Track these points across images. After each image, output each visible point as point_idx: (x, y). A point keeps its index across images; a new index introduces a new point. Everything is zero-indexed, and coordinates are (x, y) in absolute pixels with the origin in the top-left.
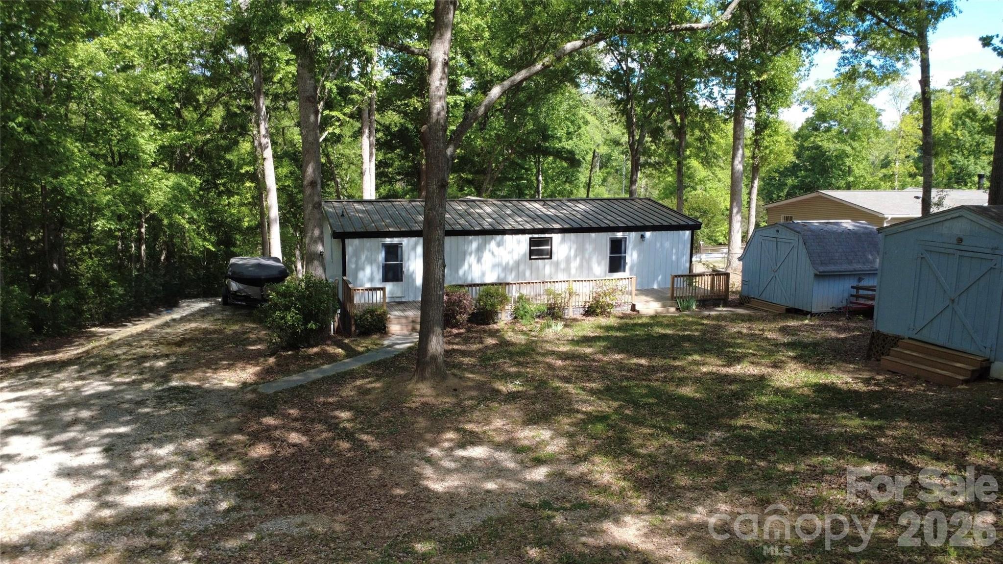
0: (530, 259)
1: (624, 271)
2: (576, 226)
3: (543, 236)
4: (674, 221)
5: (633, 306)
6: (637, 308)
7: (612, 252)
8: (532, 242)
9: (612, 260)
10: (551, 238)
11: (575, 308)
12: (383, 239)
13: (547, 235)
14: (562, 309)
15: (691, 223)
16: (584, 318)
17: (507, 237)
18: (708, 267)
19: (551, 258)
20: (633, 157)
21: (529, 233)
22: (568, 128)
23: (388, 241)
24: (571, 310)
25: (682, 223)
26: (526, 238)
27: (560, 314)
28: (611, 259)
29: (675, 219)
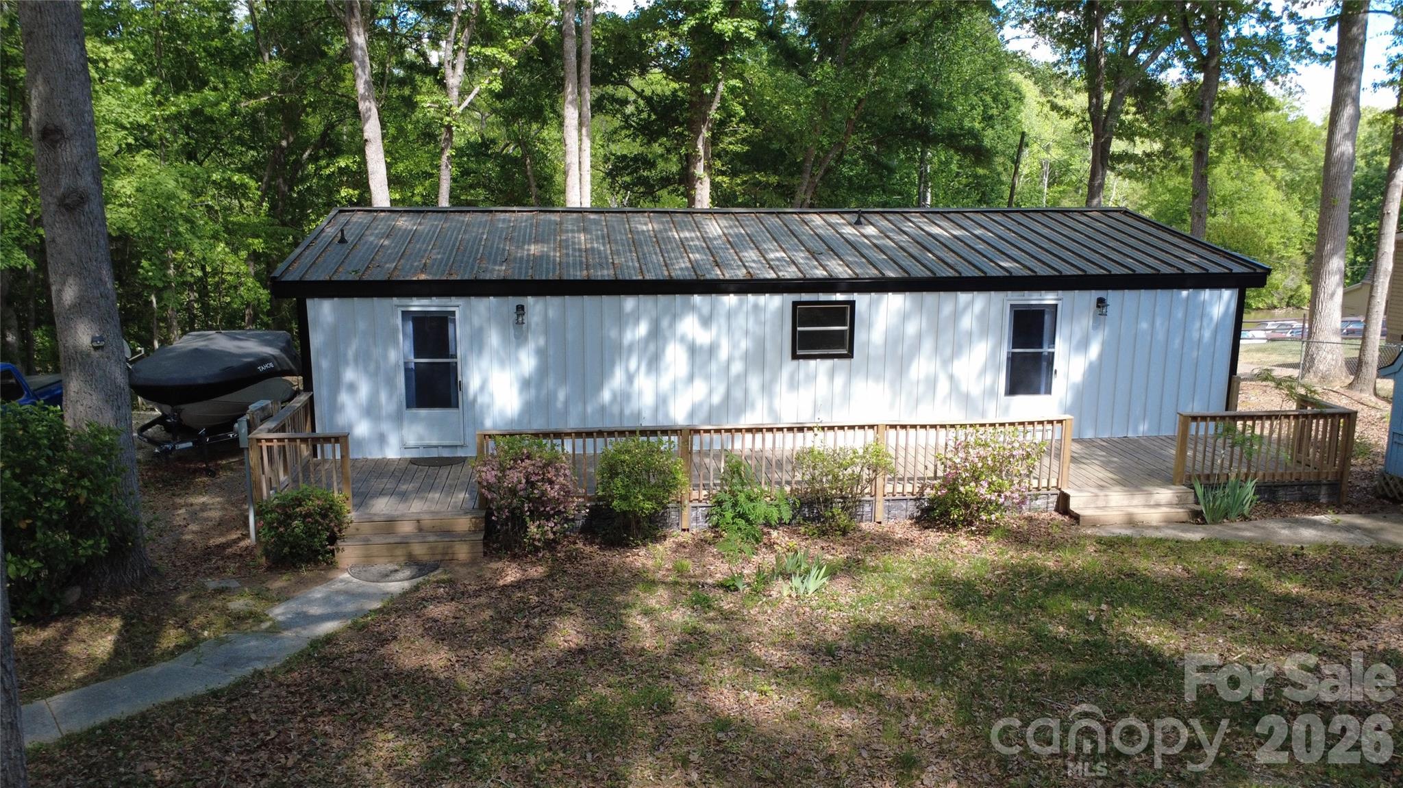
0: (796, 357)
1: (1048, 390)
2: (919, 272)
4: (1192, 262)
5: (1064, 500)
6: (1074, 505)
7: (1016, 342)
8: (800, 314)
9: (1015, 364)
10: (852, 303)
11: (893, 500)
13: (840, 297)
14: (852, 504)
15: (1237, 269)
16: (915, 533)
18: (1291, 394)
19: (850, 355)
20: (1097, 137)
21: (790, 291)
22: (986, 106)
23: (417, 305)
24: (880, 506)
25: (1215, 269)
26: (782, 303)
27: (843, 519)
28: (1013, 360)
29: (1193, 259)
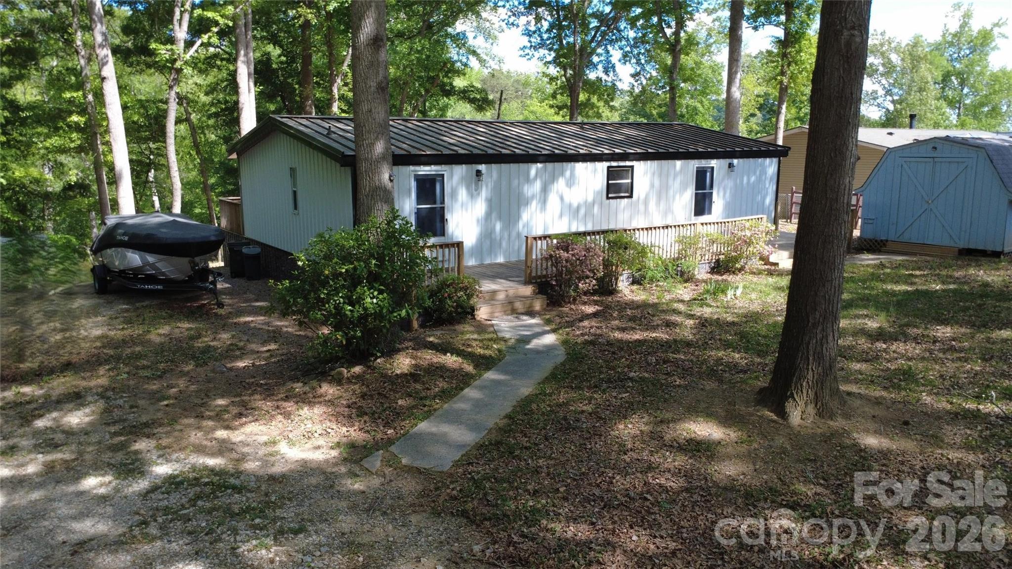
0: (608, 198)
1: (710, 213)
3: (622, 164)
7: (697, 189)
8: (612, 174)
9: (697, 198)
10: (632, 167)
11: (701, 264)
12: (417, 168)
13: (628, 163)
17: (580, 167)
19: (631, 196)
21: (607, 160)
23: (423, 170)
26: (602, 166)
28: (697, 196)
